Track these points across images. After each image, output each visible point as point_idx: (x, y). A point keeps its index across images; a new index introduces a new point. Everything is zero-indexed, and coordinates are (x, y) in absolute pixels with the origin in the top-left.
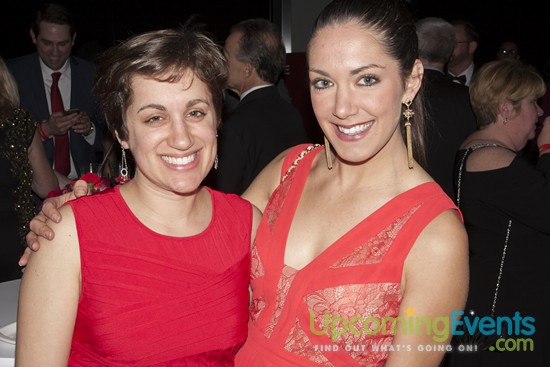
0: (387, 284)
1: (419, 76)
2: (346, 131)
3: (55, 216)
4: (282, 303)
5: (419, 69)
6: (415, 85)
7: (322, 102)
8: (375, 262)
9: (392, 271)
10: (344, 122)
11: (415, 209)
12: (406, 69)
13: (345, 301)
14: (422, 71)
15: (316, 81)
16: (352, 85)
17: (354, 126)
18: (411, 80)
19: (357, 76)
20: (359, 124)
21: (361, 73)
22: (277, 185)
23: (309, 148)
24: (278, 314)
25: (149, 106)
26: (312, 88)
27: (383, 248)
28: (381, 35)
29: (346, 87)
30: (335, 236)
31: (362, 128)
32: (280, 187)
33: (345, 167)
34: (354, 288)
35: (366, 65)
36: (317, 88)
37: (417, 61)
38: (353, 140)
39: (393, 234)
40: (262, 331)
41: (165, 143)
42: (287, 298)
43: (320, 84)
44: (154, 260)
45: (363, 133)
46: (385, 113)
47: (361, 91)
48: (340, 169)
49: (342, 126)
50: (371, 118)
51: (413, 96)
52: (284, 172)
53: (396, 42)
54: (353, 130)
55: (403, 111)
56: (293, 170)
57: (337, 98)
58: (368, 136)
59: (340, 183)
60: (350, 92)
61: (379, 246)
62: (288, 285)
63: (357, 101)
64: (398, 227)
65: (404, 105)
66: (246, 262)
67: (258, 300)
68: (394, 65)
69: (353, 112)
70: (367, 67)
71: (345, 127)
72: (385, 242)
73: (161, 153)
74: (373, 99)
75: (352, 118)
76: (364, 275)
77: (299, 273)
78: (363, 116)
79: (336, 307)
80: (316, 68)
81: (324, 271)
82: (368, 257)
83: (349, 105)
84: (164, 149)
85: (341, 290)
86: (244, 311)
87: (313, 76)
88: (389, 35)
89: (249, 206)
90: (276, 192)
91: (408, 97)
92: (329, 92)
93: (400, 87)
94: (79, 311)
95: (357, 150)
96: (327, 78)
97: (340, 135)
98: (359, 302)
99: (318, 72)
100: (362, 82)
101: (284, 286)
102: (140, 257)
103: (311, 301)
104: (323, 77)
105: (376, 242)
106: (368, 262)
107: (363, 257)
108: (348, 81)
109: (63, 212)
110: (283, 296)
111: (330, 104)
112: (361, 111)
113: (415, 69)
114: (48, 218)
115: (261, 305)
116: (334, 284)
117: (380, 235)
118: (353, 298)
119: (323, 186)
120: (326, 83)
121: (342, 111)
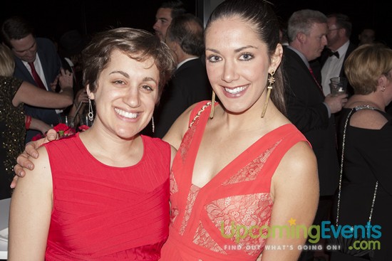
0: (260, 194)
1: (280, 55)
2: (231, 91)
3: (35, 154)
4: (190, 211)
5: (280, 50)
6: (277, 60)
7: (214, 71)
8: (252, 179)
9: (263, 184)
10: (229, 85)
11: (278, 143)
12: (272, 49)
13: (232, 207)
14: (282, 52)
15: (210, 57)
16: (235, 60)
17: (236, 87)
18: (274, 57)
19: (239, 53)
20: (240, 87)
21: (241, 52)
22: (186, 129)
23: (208, 104)
24: (187, 218)
25: (119, 72)
26: (207, 61)
27: (257, 170)
28: (256, 26)
29: (231, 61)
30: (224, 164)
31: (241, 89)
32: (189, 130)
33: (231, 116)
34: (238, 198)
35: (245, 46)
36: (211, 61)
37: (278, 44)
38: (235, 97)
39: (264, 160)
40: (177, 230)
41: (120, 100)
42: (193, 207)
43: (213, 59)
44: (103, 184)
45: (242, 92)
46: (257, 79)
47: (242, 64)
48: (228, 117)
49: (227, 87)
50: (248, 82)
51: (276, 68)
52: (191, 120)
53: (265, 31)
54: (235, 91)
55: (269, 78)
56: (197, 119)
57: (225, 68)
58: (245, 94)
59: (228, 128)
60: (234, 64)
61: (254, 168)
62: (194, 198)
63: (238, 71)
64: (267, 155)
65: (269, 74)
66: (167, 184)
67: (174, 209)
68: (264, 47)
69: (236, 78)
70: (245, 48)
71: (230, 88)
72: (258, 165)
73: (116, 105)
74: (249, 70)
75: (234, 82)
76: (245, 189)
77: (201, 190)
78: (243, 81)
79: (226, 211)
80: (211, 47)
81: (218, 187)
82: (247, 176)
83: (233, 73)
84: (119, 103)
85: (229, 199)
86: (167, 217)
87: (208, 53)
88: (261, 26)
89: (168, 146)
90: (186, 134)
91: (272, 69)
92: (220, 65)
93: (267, 62)
94: (51, 220)
95: (238, 104)
96: (218, 55)
97: (226, 94)
98: (241, 208)
99: (212, 50)
100: (242, 58)
101: (192, 198)
102: (94, 181)
103: (210, 208)
104: (215, 54)
105: (252, 166)
106: (247, 180)
107: (243, 176)
108: (233, 57)
109: (40, 151)
110: (190, 206)
111: (220, 73)
112: (242, 78)
113: (277, 50)
114: (29, 155)
115: (176, 213)
116: (224, 196)
117: (255, 161)
118: (238, 204)
119: (216, 129)
120: (217, 58)
121: (228, 78)
